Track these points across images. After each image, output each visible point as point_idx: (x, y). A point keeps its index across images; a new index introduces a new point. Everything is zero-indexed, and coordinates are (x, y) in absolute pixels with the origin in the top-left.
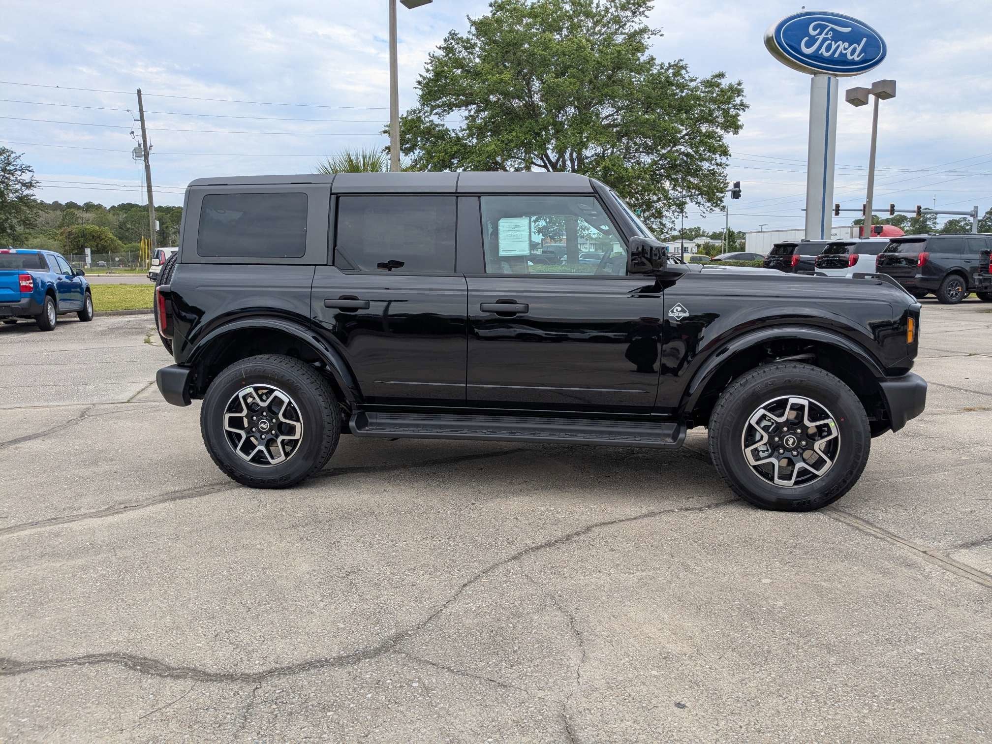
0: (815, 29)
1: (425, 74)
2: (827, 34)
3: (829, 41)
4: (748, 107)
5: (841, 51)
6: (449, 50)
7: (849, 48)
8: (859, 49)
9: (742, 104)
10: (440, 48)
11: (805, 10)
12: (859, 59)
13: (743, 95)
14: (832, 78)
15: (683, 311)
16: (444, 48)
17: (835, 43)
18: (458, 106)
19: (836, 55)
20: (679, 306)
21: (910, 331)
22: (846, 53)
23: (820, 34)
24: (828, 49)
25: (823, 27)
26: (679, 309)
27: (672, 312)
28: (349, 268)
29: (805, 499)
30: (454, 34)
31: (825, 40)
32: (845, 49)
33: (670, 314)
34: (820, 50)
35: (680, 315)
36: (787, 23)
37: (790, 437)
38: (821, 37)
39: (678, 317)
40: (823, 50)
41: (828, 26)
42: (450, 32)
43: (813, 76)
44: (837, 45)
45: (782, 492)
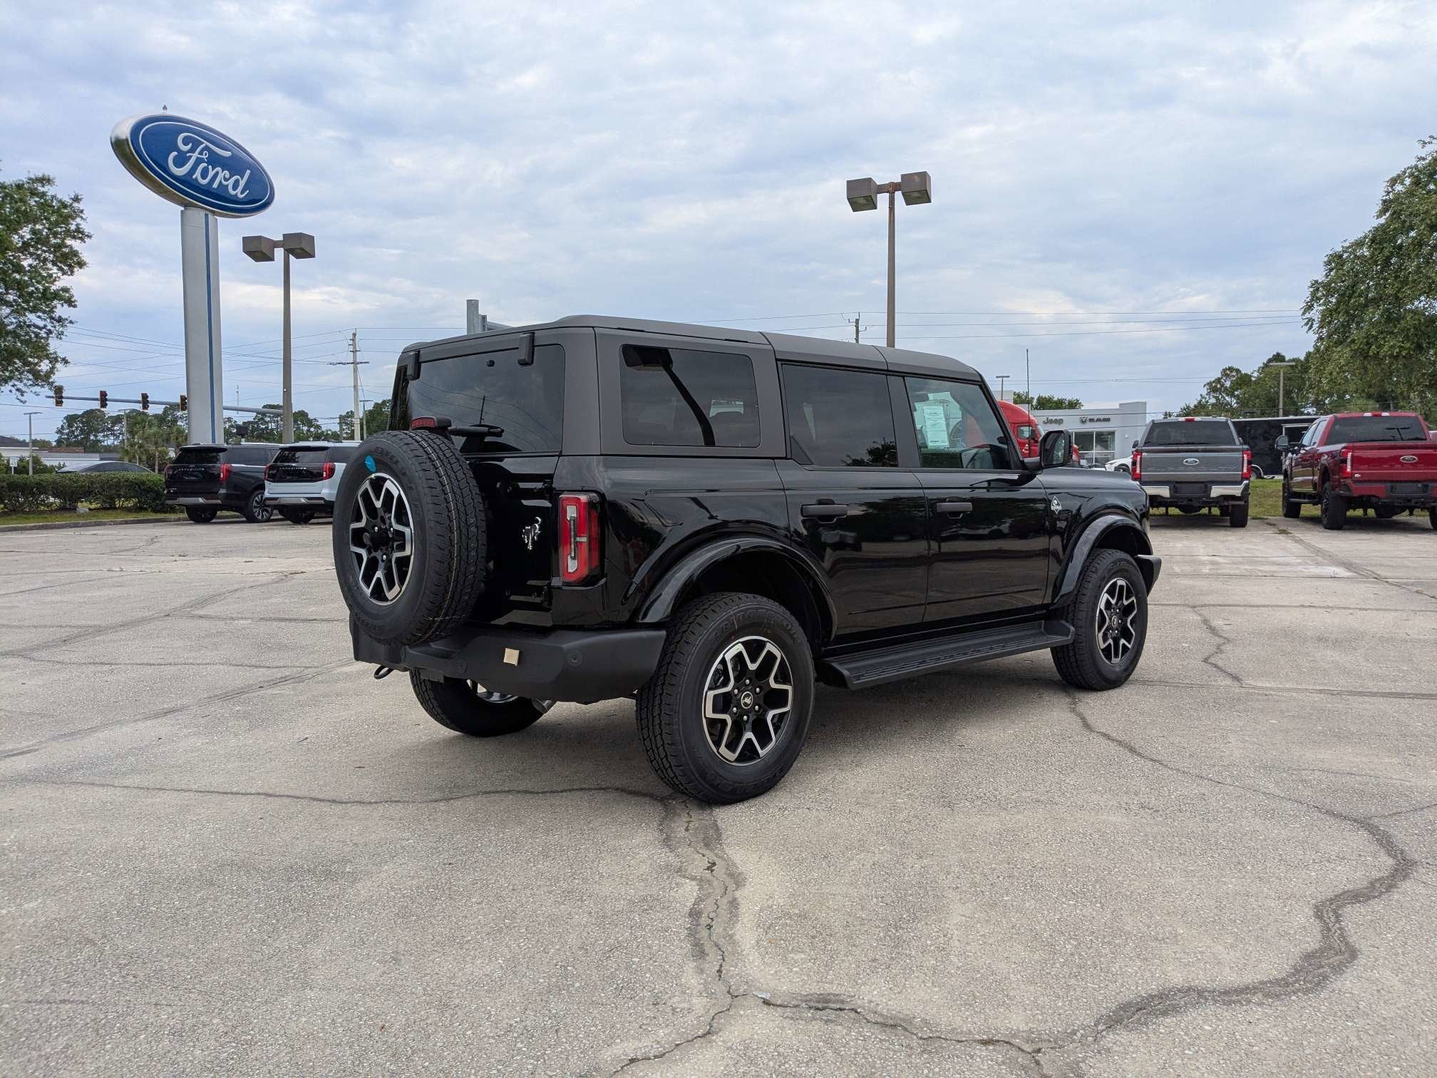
0: (185, 142)
2: (201, 153)
3: (205, 165)
4: (89, 236)
5: (221, 182)
7: (230, 178)
8: (242, 183)
9: (78, 230)
11: (169, 113)
12: (243, 196)
13: (82, 217)
14: (210, 216)
17: (213, 170)
19: (215, 185)
22: (227, 186)
23: (192, 150)
24: (204, 175)
25: (196, 144)
31: (199, 161)
32: (226, 180)
34: (193, 174)
36: (146, 125)
38: (195, 155)
40: (197, 175)
41: (203, 143)
43: (183, 209)
44: (215, 170)
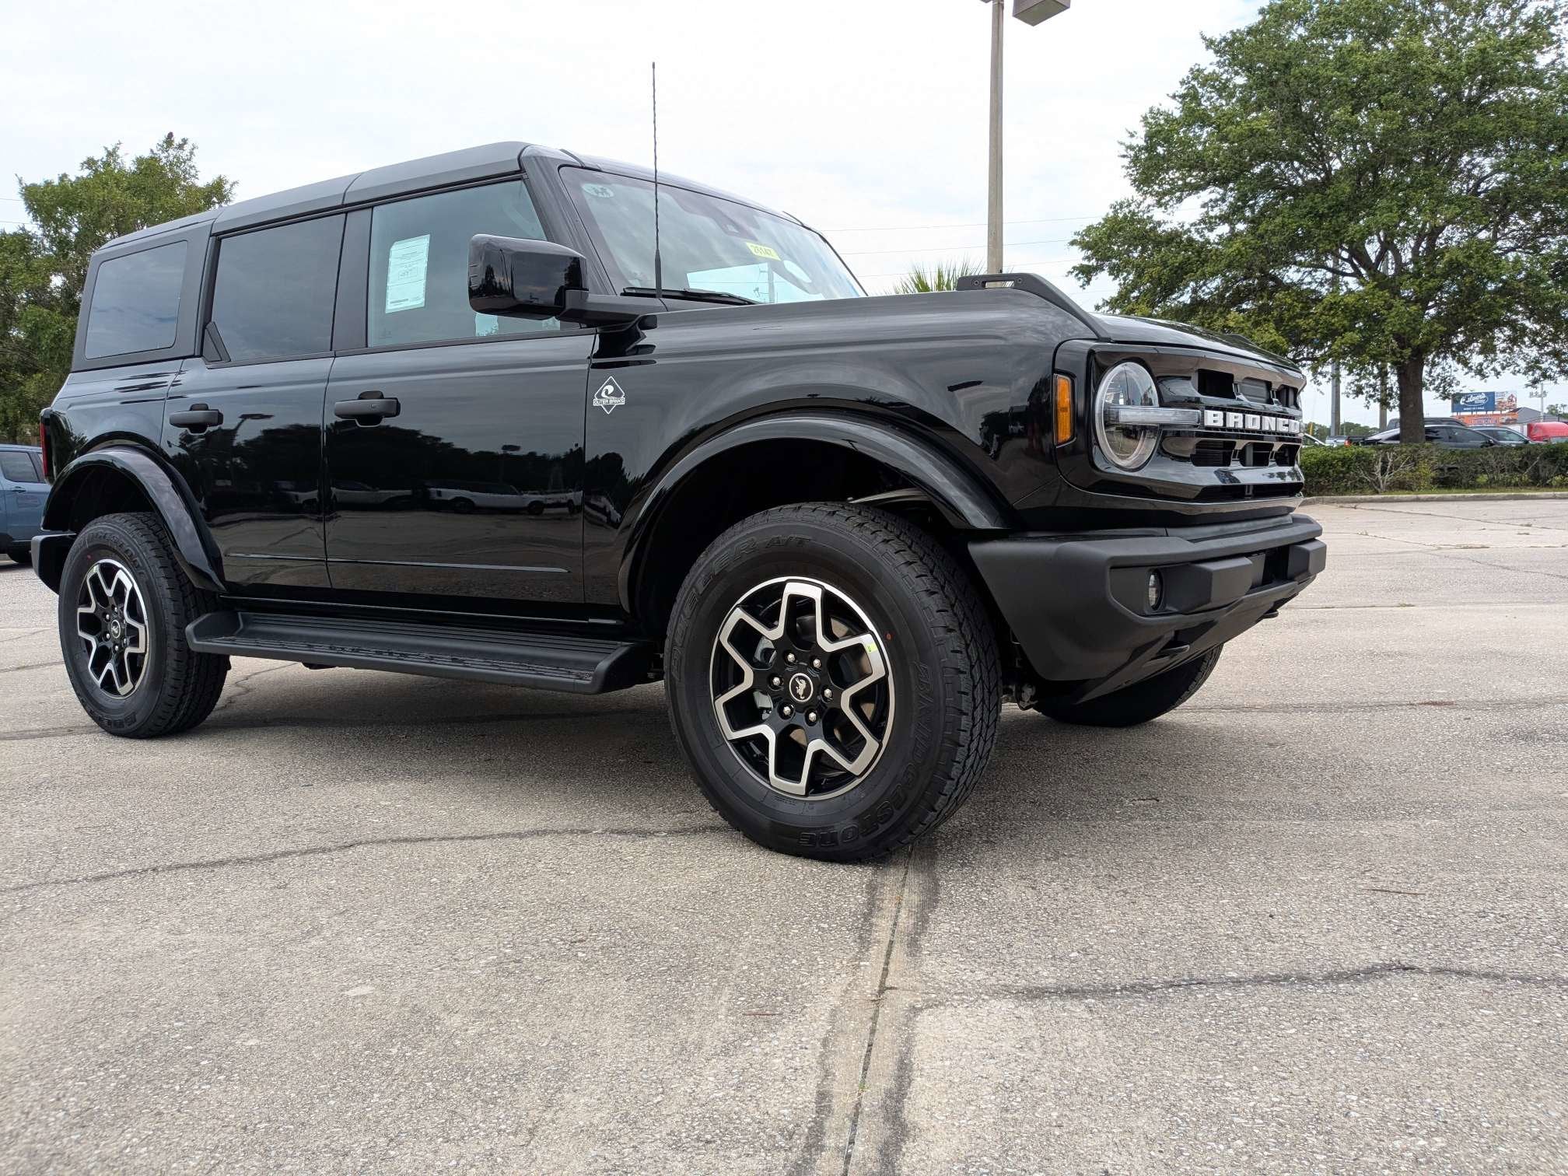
1: (1129, 141)
6: (1190, 97)
10: (1174, 97)
15: (616, 394)
16: (1180, 97)
18: (1196, 188)
20: (611, 383)
21: (1064, 410)
26: (611, 389)
27: (599, 396)
28: (221, 358)
29: (823, 829)
30: (1198, 70)
33: (596, 402)
35: (611, 402)
37: (801, 678)
39: (608, 407)
42: (1192, 69)
45: (783, 807)
